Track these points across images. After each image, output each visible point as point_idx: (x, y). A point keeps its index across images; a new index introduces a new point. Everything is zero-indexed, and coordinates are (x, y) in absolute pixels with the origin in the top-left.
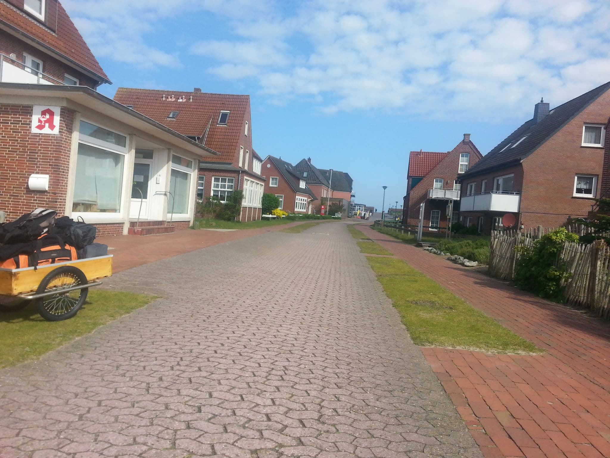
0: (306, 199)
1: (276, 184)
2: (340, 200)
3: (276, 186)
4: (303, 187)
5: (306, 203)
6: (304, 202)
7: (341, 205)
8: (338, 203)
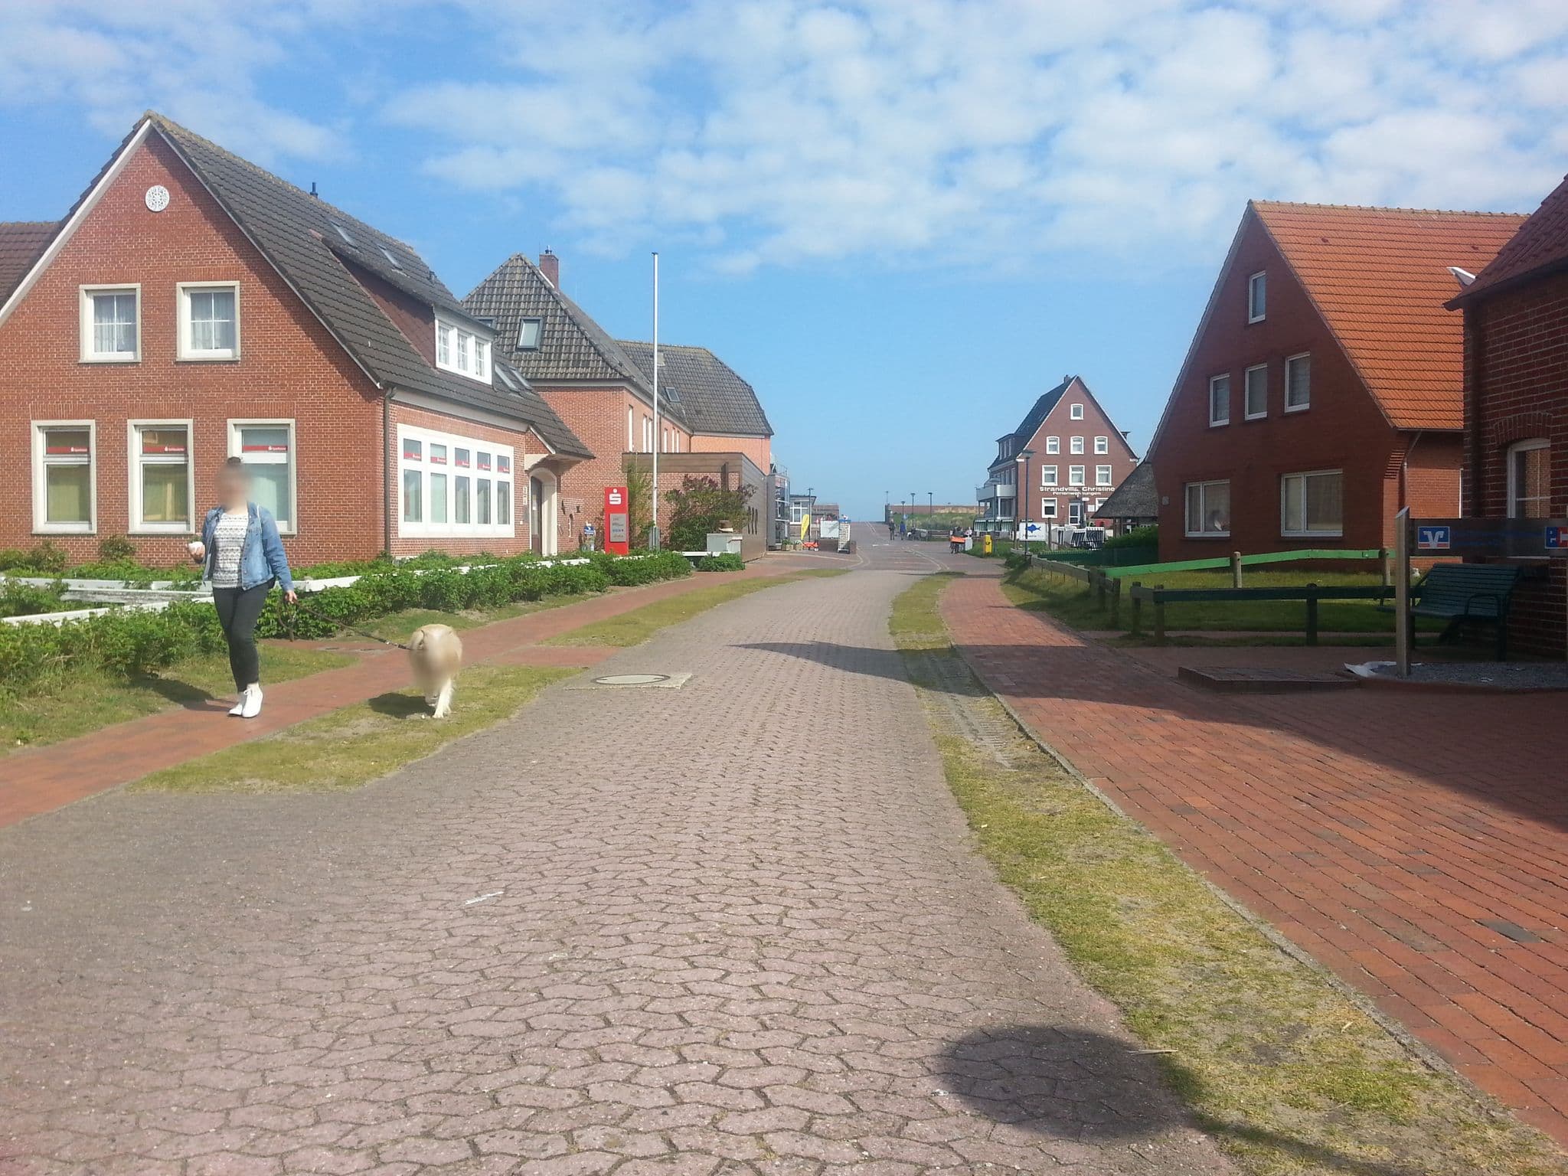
0: (508, 451)
1: (227, 341)
2: (727, 464)
3: (226, 354)
4: (471, 373)
5: (509, 478)
6: (494, 476)
7: (733, 486)
8: (717, 478)
